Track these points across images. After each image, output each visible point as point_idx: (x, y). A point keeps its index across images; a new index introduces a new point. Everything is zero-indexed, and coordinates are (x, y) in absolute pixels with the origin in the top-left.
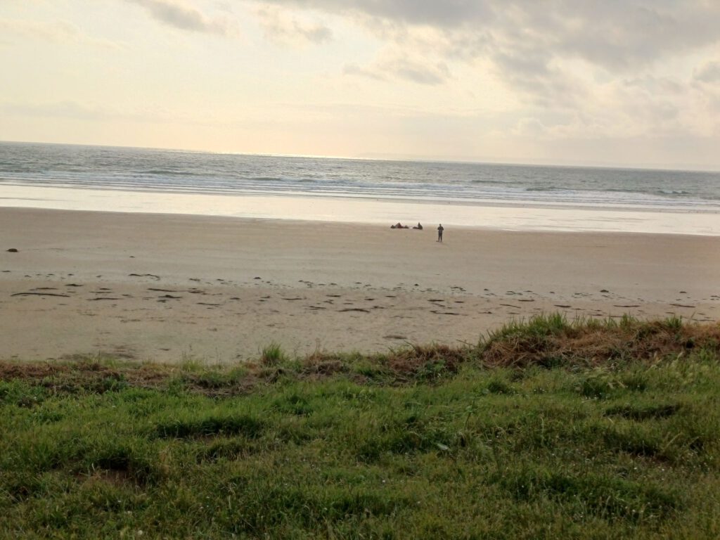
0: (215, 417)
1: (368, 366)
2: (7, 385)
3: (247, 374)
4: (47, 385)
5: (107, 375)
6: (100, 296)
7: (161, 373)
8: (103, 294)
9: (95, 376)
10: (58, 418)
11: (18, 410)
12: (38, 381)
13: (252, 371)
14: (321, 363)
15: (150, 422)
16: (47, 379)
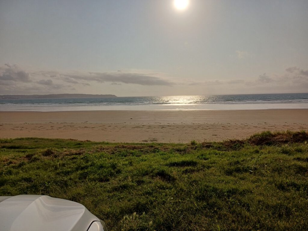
0: (184, 160)
1: (218, 145)
2: (133, 151)
3: (188, 147)
4: (142, 151)
5: (155, 148)
6: (149, 128)
7: (167, 147)
8: (150, 127)
9: (153, 149)
10: (145, 160)
11: (136, 158)
12: (140, 150)
13: (189, 147)
14: (207, 145)
15: (168, 162)
16: (142, 149)
